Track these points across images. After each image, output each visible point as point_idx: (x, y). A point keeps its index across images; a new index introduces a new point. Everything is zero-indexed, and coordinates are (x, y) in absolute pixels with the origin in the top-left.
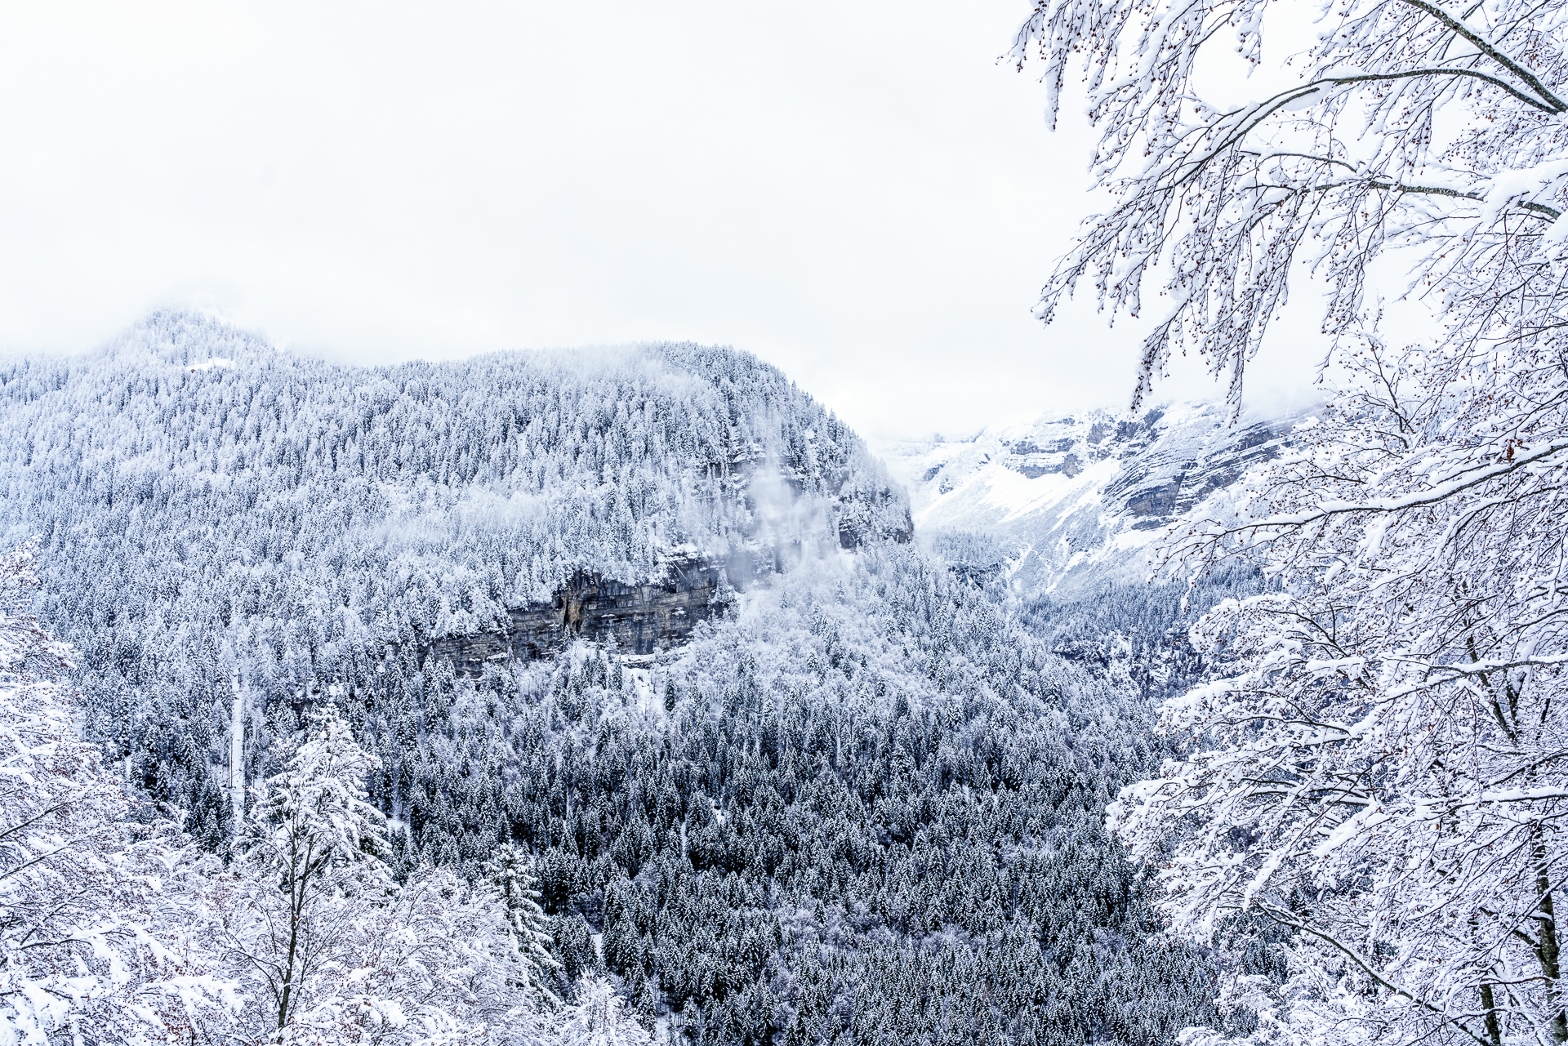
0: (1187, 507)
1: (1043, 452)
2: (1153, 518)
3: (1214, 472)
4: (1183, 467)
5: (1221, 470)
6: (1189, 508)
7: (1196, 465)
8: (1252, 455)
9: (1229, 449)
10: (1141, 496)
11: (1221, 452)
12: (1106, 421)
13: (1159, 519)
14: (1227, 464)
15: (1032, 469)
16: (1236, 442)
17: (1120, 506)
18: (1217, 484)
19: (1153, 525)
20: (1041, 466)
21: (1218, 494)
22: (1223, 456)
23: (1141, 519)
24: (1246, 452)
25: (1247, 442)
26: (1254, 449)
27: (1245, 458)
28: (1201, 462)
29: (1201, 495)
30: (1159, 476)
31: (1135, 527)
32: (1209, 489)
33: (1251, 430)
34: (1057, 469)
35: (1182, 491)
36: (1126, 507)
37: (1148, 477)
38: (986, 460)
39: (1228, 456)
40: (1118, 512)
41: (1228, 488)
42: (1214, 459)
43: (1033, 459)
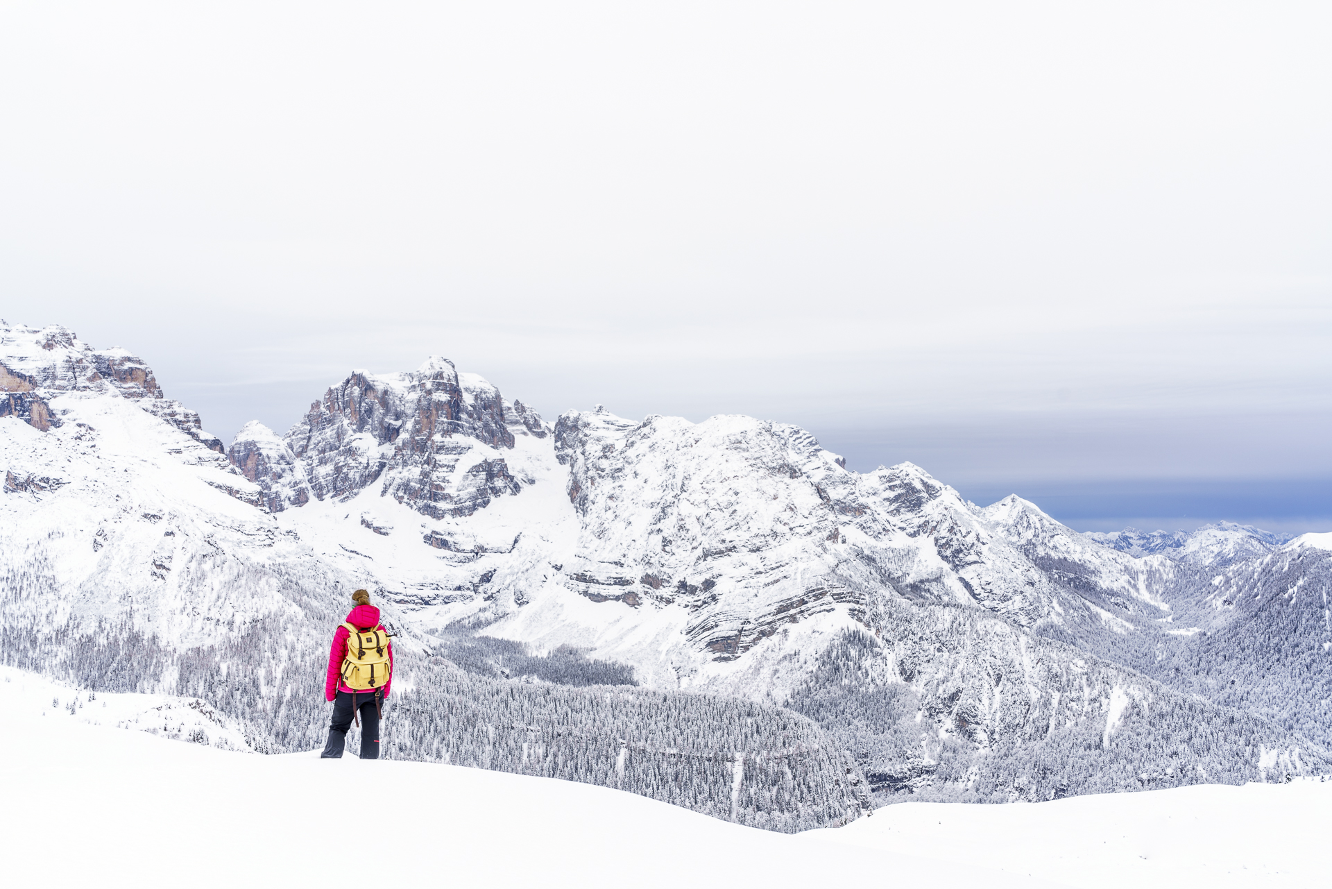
0: (746, 648)
1: (603, 584)
2: (726, 655)
3: (762, 628)
4: (742, 624)
5: (766, 627)
6: (748, 649)
7: (750, 622)
8: (783, 618)
9: (769, 614)
10: (718, 641)
11: (765, 616)
12: (665, 577)
13: (730, 656)
14: (769, 623)
15: (596, 596)
16: (773, 610)
17: (703, 645)
18: (764, 635)
19: (727, 659)
20: (604, 594)
21: (765, 641)
22: (766, 618)
23: (717, 655)
24: (779, 616)
25: (779, 611)
26: (783, 615)
27: (779, 620)
28: (752, 621)
29: (755, 641)
30: (725, 630)
31: (715, 660)
32: (759, 638)
33: (781, 603)
34: (617, 598)
35: (742, 639)
36: (707, 646)
37: (719, 628)
38: (545, 579)
39: (769, 619)
40: (701, 650)
41: (771, 637)
42: (761, 620)
43: (594, 589)
